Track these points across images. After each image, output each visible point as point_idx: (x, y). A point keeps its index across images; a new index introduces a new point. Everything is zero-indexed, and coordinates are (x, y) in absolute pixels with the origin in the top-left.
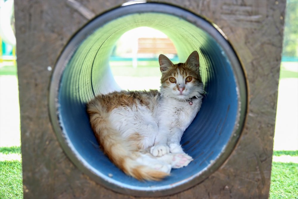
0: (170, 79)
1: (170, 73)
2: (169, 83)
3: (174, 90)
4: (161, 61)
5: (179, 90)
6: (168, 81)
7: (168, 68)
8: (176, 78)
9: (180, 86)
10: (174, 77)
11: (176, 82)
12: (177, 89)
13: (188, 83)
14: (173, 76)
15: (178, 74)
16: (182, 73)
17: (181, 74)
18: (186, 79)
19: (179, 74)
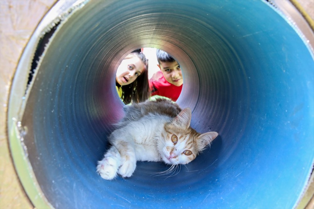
0: (174, 135)
1: (178, 131)
2: (169, 137)
3: (167, 149)
4: (183, 113)
5: (171, 153)
6: (170, 136)
7: (183, 125)
8: (179, 141)
9: (175, 152)
10: (179, 138)
11: (175, 144)
12: (170, 151)
13: (184, 154)
14: (179, 136)
15: (184, 139)
16: (188, 143)
17: (186, 143)
18: (187, 150)
19: (185, 141)
